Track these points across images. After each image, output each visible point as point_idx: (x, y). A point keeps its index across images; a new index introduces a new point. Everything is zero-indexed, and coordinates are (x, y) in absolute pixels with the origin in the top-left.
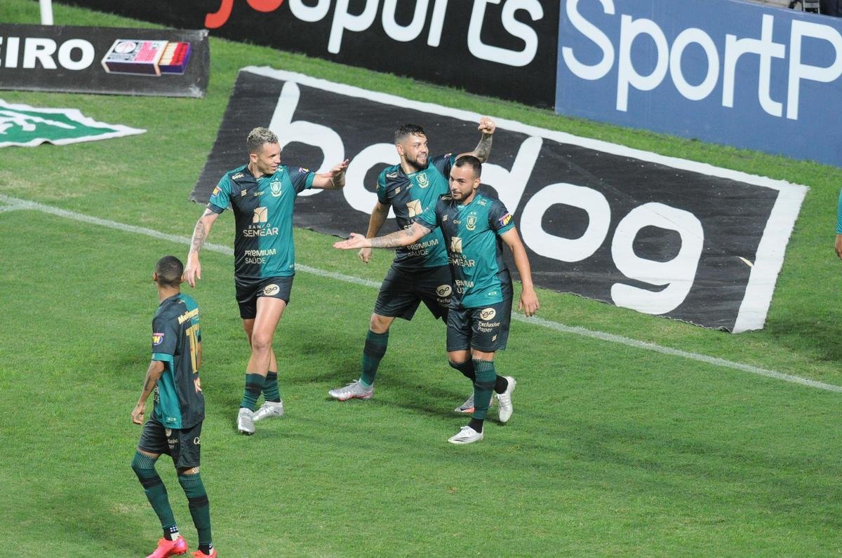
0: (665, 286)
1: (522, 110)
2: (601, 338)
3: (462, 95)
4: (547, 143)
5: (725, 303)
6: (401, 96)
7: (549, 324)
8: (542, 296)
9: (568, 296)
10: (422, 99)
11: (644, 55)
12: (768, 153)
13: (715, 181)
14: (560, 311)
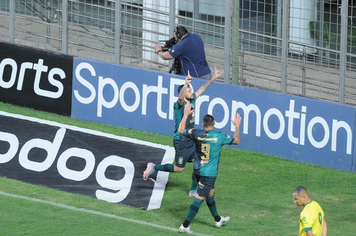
0: (119, 191)
1: (57, 117)
2: (92, 213)
3: (32, 111)
4: (68, 131)
5: (144, 197)
6: (6, 111)
7: (70, 207)
8: (66, 195)
9: (77, 195)
10: (15, 113)
11: (108, 93)
12: (162, 134)
13: (139, 146)
14: (74, 202)
